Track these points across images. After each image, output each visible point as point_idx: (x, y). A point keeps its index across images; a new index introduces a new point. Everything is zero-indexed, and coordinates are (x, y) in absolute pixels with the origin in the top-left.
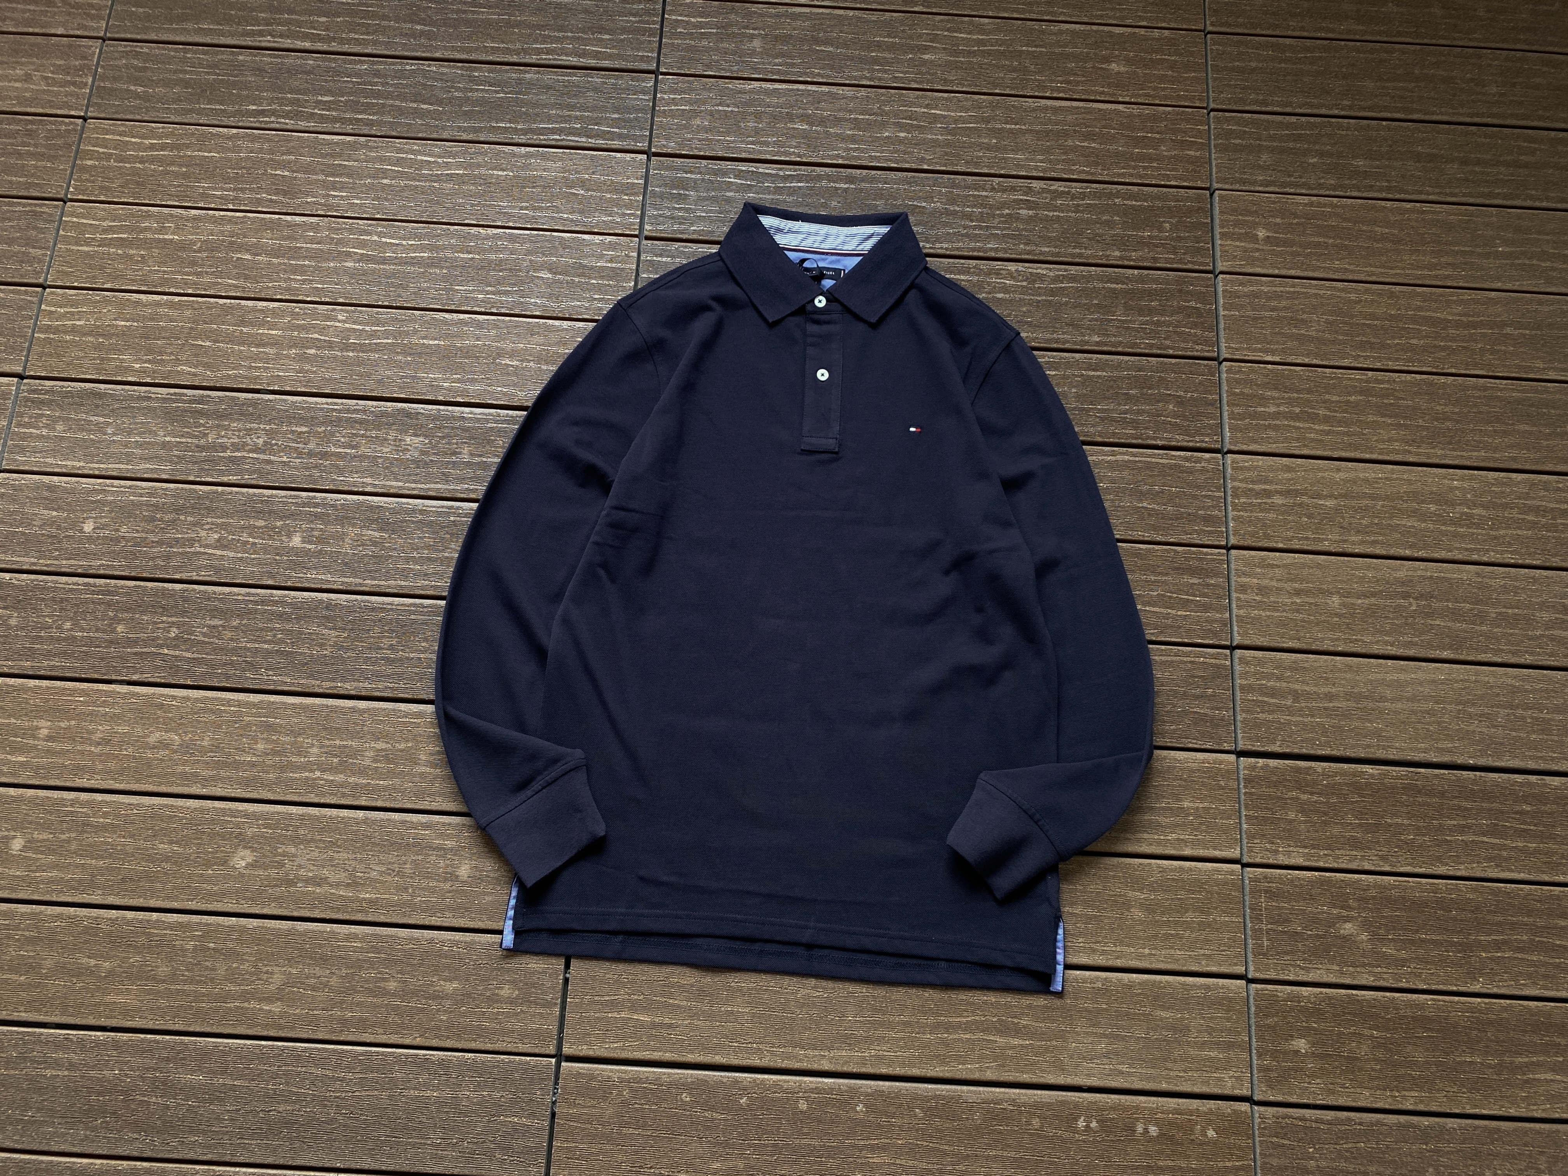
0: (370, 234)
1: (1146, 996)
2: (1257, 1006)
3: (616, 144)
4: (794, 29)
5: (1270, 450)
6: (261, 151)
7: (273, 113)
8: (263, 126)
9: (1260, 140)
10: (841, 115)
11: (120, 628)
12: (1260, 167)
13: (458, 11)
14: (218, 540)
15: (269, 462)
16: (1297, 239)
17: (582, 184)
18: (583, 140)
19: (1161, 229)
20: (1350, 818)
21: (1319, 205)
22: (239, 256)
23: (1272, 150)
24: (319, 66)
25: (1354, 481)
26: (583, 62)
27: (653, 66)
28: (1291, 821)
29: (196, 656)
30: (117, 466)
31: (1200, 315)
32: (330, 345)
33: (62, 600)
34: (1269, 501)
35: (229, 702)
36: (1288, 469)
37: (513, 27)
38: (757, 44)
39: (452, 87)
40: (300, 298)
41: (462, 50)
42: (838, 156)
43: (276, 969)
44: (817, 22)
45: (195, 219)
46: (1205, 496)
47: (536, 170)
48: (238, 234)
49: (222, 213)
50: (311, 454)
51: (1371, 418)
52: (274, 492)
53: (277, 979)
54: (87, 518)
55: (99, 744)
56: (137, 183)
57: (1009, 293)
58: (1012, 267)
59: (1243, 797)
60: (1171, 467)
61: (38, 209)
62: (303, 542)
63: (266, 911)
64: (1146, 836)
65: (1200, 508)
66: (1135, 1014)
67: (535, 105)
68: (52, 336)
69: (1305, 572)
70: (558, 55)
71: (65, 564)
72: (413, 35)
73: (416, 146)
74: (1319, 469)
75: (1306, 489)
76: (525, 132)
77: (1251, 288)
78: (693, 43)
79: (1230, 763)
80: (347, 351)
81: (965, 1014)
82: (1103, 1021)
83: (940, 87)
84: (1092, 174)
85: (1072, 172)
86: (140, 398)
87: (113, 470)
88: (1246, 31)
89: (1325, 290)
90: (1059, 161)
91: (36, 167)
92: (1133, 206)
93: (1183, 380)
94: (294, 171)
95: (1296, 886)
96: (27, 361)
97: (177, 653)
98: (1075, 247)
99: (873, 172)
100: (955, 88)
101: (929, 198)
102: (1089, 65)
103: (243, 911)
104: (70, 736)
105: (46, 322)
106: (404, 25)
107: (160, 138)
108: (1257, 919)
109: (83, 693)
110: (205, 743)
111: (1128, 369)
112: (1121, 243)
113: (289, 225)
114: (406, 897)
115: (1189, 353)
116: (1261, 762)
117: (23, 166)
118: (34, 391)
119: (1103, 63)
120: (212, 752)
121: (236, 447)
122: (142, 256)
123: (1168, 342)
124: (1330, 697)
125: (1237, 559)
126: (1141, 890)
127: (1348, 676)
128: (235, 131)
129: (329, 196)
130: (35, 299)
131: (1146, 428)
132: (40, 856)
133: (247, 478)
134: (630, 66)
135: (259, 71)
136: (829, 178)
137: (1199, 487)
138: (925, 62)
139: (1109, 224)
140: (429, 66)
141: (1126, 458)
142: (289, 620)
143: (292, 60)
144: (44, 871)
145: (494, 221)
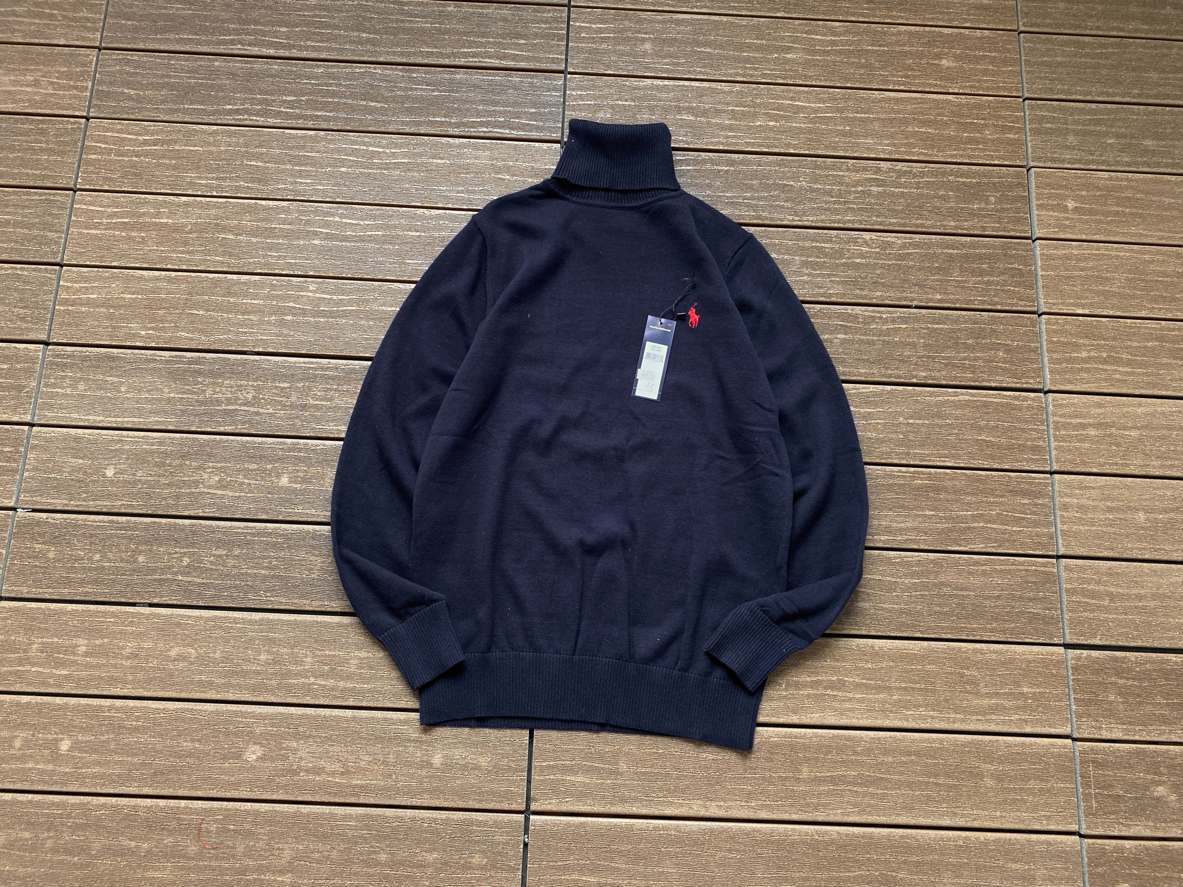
0: (333, 216)
1: (1000, 852)
2: (1089, 858)
3: (534, 135)
4: (678, 33)
5: (1083, 390)
6: (237, 144)
7: (246, 111)
8: (238, 123)
9: (1067, 124)
10: (719, 107)
11: (141, 559)
12: (1067, 147)
13: (397, 21)
14: (219, 482)
15: (257, 414)
16: (1100, 208)
17: (508, 170)
18: (506, 132)
19: (987, 203)
20: (1159, 699)
21: (1117, 179)
22: (223, 236)
23: (1077, 133)
24: (282, 70)
25: (1153, 415)
26: (505, 63)
27: (562, 67)
28: (1111, 703)
29: (205, 581)
30: (131, 419)
31: (1022, 275)
32: (304, 312)
33: (91, 536)
34: (1084, 433)
35: (235, 621)
36: (1100, 405)
37: (444, 33)
38: (648, 46)
39: (396, 87)
40: (277, 272)
41: (402, 54)
42: (719, 143)
43: (286, 846)
44: (697, 27)
45: (186, 204)
46: (1032, 429)
47: (468, 158)
48: (222, 217)
49: (208, 199)
50: (292, 406)
51: (1165, 361)
52: (264, 439)
53: (287, 854)
54: (108, 465)
55: (128, 658)
56: (135, 175)
57: (865, 258)
58: (867, 236)
59: (1071, 683)
60: (1002, 405)
61: (52, 198)
62: (290, 482)
63: (274, 797)
64: (994, 717)
65: (1028, 440)
66: (991, 867)
67: (466, 102)
68: (70, 308)
69: (1116, 492)
70: (482, 57)
71: (92, 505)
72: (360, 42)
73: (367, 138)
74: (1124, 405)
75: (1114, 422)
76: (458, 125)
77: (1064, 252)
78: (594, 46)
79: (1059, 654)
80: (319, 317)
81: (853, 869)
82: (965, 873)
83: (801, 82)
84: (929, 155)
85: (913, 154)
86: (147, 361)
87: (128, 422)
88: (1052, 31)
89: (1124, 252)
90: (902, 144)
91: (47, 161)
92: (964, 184)
93: (1010, 331)
94: (266, 162)
95: (1118, 757)
96: (50, 330)
97: (190, 579)
98: (918, 219)
99: (749, 156)
100: (814, 83)
101: (795, 177)
102: (924, 61)
103: (256, 797)
104: (103, 652)
105: (64, 296)
106: (351, 33)
107: (152, 135)
108: (1086, 784)
109: (114, 614)
110: (218, 655)
111: (966, 322)
112: (954, 214)
113: (265, 209)
114: (390, 782)
115: (1015, 308)
116: (1085, 653)
117: (38, 160)
118: (58, 356)
119: (936, 59)
120: (222, 662)
121: (229, 401)
122: (143, 238)
123: (996, 299)
124: (1140, 598)
125: (1060, 482)
126: (991, 763)
127: (1155, 579)
128: (215, 128)
129: (296, 183)
130: (54, 276)
131: (982, 372)
132: (84, 755)
133: (240, 429)
134: (543, 66)
135: (232, 75)
136: (713, 162)
137: (1027, 422)
138: (787, 61)
139: (945, 198)
140: (375, 69)
141: (967, 397)
142: (283, 549)
143: (259, 65)
144: (88, 767)
145: (436, 203)
